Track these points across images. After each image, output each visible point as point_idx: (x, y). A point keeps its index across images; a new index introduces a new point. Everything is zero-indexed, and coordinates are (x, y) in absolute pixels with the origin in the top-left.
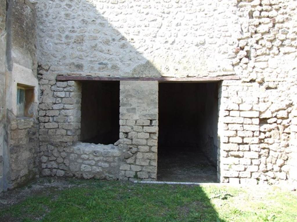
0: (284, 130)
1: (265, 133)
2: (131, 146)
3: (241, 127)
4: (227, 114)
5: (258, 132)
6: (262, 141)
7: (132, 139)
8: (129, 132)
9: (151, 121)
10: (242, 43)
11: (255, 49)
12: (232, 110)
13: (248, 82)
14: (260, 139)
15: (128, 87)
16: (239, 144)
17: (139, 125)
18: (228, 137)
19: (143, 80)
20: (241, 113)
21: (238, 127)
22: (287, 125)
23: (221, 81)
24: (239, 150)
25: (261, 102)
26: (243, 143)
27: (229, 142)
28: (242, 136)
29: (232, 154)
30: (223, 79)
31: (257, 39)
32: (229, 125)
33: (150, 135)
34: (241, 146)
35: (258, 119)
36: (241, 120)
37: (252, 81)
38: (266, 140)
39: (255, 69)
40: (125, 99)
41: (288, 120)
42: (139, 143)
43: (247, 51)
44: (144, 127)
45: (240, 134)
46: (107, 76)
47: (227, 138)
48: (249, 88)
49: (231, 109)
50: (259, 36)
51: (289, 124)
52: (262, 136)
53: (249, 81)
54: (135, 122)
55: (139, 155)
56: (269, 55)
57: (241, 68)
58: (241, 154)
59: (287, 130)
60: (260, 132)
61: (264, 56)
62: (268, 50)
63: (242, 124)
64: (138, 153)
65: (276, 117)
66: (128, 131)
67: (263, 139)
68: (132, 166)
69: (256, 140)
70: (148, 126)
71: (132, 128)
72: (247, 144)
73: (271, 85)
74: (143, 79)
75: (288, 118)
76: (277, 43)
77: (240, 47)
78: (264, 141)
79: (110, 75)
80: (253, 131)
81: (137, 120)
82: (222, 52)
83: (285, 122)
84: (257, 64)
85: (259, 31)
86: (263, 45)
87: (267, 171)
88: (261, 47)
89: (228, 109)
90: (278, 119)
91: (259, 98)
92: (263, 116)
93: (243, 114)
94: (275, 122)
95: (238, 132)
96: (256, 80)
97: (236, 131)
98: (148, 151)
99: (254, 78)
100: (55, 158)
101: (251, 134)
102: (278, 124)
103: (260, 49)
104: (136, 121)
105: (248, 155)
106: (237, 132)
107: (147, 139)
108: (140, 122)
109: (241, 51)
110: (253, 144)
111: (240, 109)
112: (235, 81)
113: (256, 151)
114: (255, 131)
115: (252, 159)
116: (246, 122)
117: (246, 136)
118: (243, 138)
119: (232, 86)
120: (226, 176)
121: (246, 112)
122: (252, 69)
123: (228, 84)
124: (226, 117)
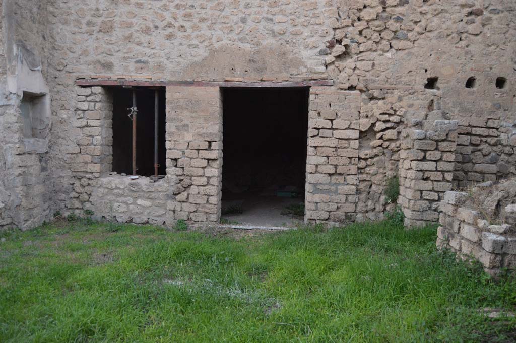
0: (392, 155)
1: (366, 160)
2: (182, 178)
3: (333, 151)
4: (316, 134)
5: (357, 159)
6: (363, 171)
7: (183, 168)
8: (179, 158)
9: (210, 142)
10: (339, 35)
11: (357, 43)
12: (323, 128)
13: (345, 90)
14: (359, 168)
15: (177, 95)
16: (330, 175)
17: (193, 148)
18: (316, 165)
19: (199, 85)
20: (334, 132)
21: (330, 151)
22: (395, 149)
23: (308, 88)
24: (330, 184)
25: (362, 117)
26: (336, 173)
27: (317, 172)
28: (335, 164)
29: (321, 189)
30: (309, 85)
31: (360, 28)
32: (318, 148)
33: (208, 162)
34: (334, 177)
35: (357, 141)
36: (334, 143)
37: (352, 88)
38: (367, 169)
39: (357, 71)
40: (173, 112)
41: (398, 143)
42: (193, 174)
43: (346, 46)
44: (200, 151)
45: (333, 161)
46: (147, 80)
47: (315, 167)
48: (347, 97)
49: (320, 127)
50: (361, 25)
51: (399, 149)
52: (362, 164)
53: (347, 87)
54: (187, 144)
55: (193, 190)
56: (376, 51)
57: (336, 69)
58: (333, 188)
59: (395, 157)
60: (360, 158)
61: (369, 52)
62: (375, 45)
63: (335, 147)
64: (192, 186)
65: (381, 138)
66: (177, 157)
67: (364, 168)
68: (184, 204)
69: (353, 169)
70: (206, 149)
71: (183, 153)
72: (341, 174)
73: (376, 93)
74: (199, 84)
75: (397, 139)
76: (387, 35)
77: (336, 40)
78: (365, 171)
79: (151, 79)
80: (349, 158)
81: (191, 141)
82: (311, 46)
83: (393, 145)
84: (359, 65)
85: (363, 17)
86: (368, 38)
87: (367, 212)
88: (365, 40)
89: (316, 127)
90: (385, 141)
91: (359, 112)
93: (337, 134)
94: (381, 146)
95: (330, 158)
96: (357, 88)
97: (328, 157)
98: (206, 184)
99: (354, 84)
100: (77, 195)
101: (347, 161)
102: (384, 148)
103: (364, 43)
104: (189, 144)
105: (342, 189)
106: (328, 159)
107: (203, 168)
108: (194, 145)
109: (337, 46)
110: (348, 175)
111: (333, 127)
112: (328, 87)
113: (353, 185)
114: (352, 157)
115: (347, 195)
116: (340, 145)
117: (340, 164)
118: (336, 166)
119: (322, 95)
120: (312, 218)
121: (342, 131)
122: (352, 71)
123: (318, 92)
124: (314, 138)
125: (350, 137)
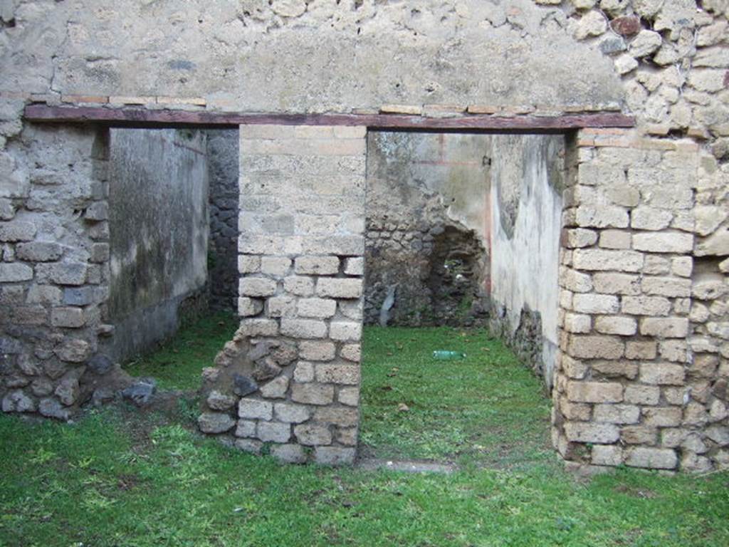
1: (708, 302)
2: (276, 343)
3: (632, 282)
4: (593, 241)
5: (688, 301)
6: (700, 329)
7: (278, 319)
8: (269, 296)
9: (343, 259)
10: (649, 5)
12: (608, 228)
13: (661, 137)
14: (692, 323)
15: (266, 146)
16: (625, 338)
17: (302, 272)
18: (589, 314)
19: (318, 124)
20: (636, 236)
21: (624, 282)
23: (574, 131)
24: (624, 359)
25: (702, 202)
26: (638, 336)
27: (592, 333)
28: (637, 313)
29: (602, 370)
30: (578, 124)
32: (596, 275)
33: (338, 305)
34: (632, 345)
35: (689, 259)
36: (636, 262)
37: (678, 133)
38: (711, 327)
39: (688, 94)
40: (257, 187)
42: (301, 332)
43: (663, 33)
44: (320, 279)
45: (631, 305)
46: (196, 108)
47: (588, 319)
48: (666, 154)
49: (602, 225)
52: (700, 312)
53: (666, 132)
54: (290, 262)
55: (303, 372)
57: (640, 88)
58: (630, 370)
60: (694, 299)
61: (718, 49)
63: (638, 273)
64: (300, 363)
66: (266, 293)
67: (704, 324)
68: (279, 405)
69: (679, 326)
70: (333, 276)
71: (280, 283)
72: (649, 337)
74: (316, 119)
77: (642, 18)
78: (705, 328)
79: (204, 106)
80: (670, 299)
81: (297, 256)
82: (582, 34)
84: (695, 77)
86: (717, 12)
88: (709, 19)
89: (592, 224)
91: (695, 191)
92: (706, 248)
93: (641, 241)
95: (624, 298)
96: (690, 132)
97: (620, 296)
98: (333, 357)
99: (683, 124)
100: (24, 381)
101: (665, 305)
103: (707, 25)
104: (293, 261)
105: (651, 373)
106: (620, 300)
107: (328, 320)
108: (306, 263)
109: (644, 32)
110: (669, 338)
111: (633, 226)
112: (621, 131)
113: (678, 362)
114: (677, 297)
115: (663, 386)
116: (650, 268)
117: (649, 313)
118: (638, 318)
119: (607, 149)
120: (581, 439)
121: (653, 235)
122: (677, 92)
123: (598, 142)
124: (588, 250)
125: (673, 250)
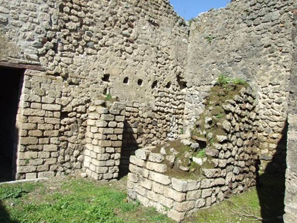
0: (82, 123)
1: (65, 126)
3: (41, 119)
4: (28, 106)
5: (58, 125)
6: (62, 134)
10: (50, 34)
11: (63, 43)
12: (34, 102)
14: (60, 132)
16: (38, 137)
18: (26, 130)
20: (43, 105)
21: (38, 119)
22: (84, 119)
23: (24, 69)
24: (38, 144)
25: (64, 96)
26: (43, 137)
27: (27, 136)
28: (42, 129)
29: (30, 148)
30: (25, 67)
31: (65, 34)
32: (29, 117)
34: (40, 139)
35: (59, 113)
36: (42, 113)
37: (57, 74)
38: (65, 133)
39: (61, 63)
41: (86, 115)
43: (54, 43)
45: (41, 127)
47: (26, 131)
48: (53, 81)
49: (32, 101)
50: (67, 32)
51: (86, 118)
52: (63, 128)
53: (53, 74)
56: (74, 52)
57: (46, 59)
58: (40, 147)
59: (84, 124)
60: (61, 125)
61: (70, 52)
62: (74, 47)
63: (43, 117)
65: (76, 111)
67: (63, 132)
69: (56, 133)
72: (47, 137)
73: (74, 81)
75: (85, 113)
76: (82, 42)
77: (48, 38)
78: (64, 134)
80: (53, 124)
82: (27, 38)
83: (83, 116)
84: (63, 59)
85: (68, 27)
86: (70, 42)
87: (65, 162)
88: (68, 43)
90: (77, 113)
91: (62, 92)
92: (64, 110)
93: (45, 106)
94: (75, 116)
95: (39, 124)
96: (61, 74)
99: (59, 72)
101: (52, 127)
102: (77, 118)
105: (47, 148)
106: (37, 125)
109: (48, 42)
110: (52, 137)
111: (42, 101)
112: (39, 72)
113: (55, 144)
114: (56, 124)
115: (51, 152)
116: (47, 115)
117: (47, 129)
118: (43, 131)
119: (35, 77)
120: (23, 172)
121: (49, 105)
122: (57, 62)
123: (31, 74)
124: (26, 109)
125: (54, 110)
